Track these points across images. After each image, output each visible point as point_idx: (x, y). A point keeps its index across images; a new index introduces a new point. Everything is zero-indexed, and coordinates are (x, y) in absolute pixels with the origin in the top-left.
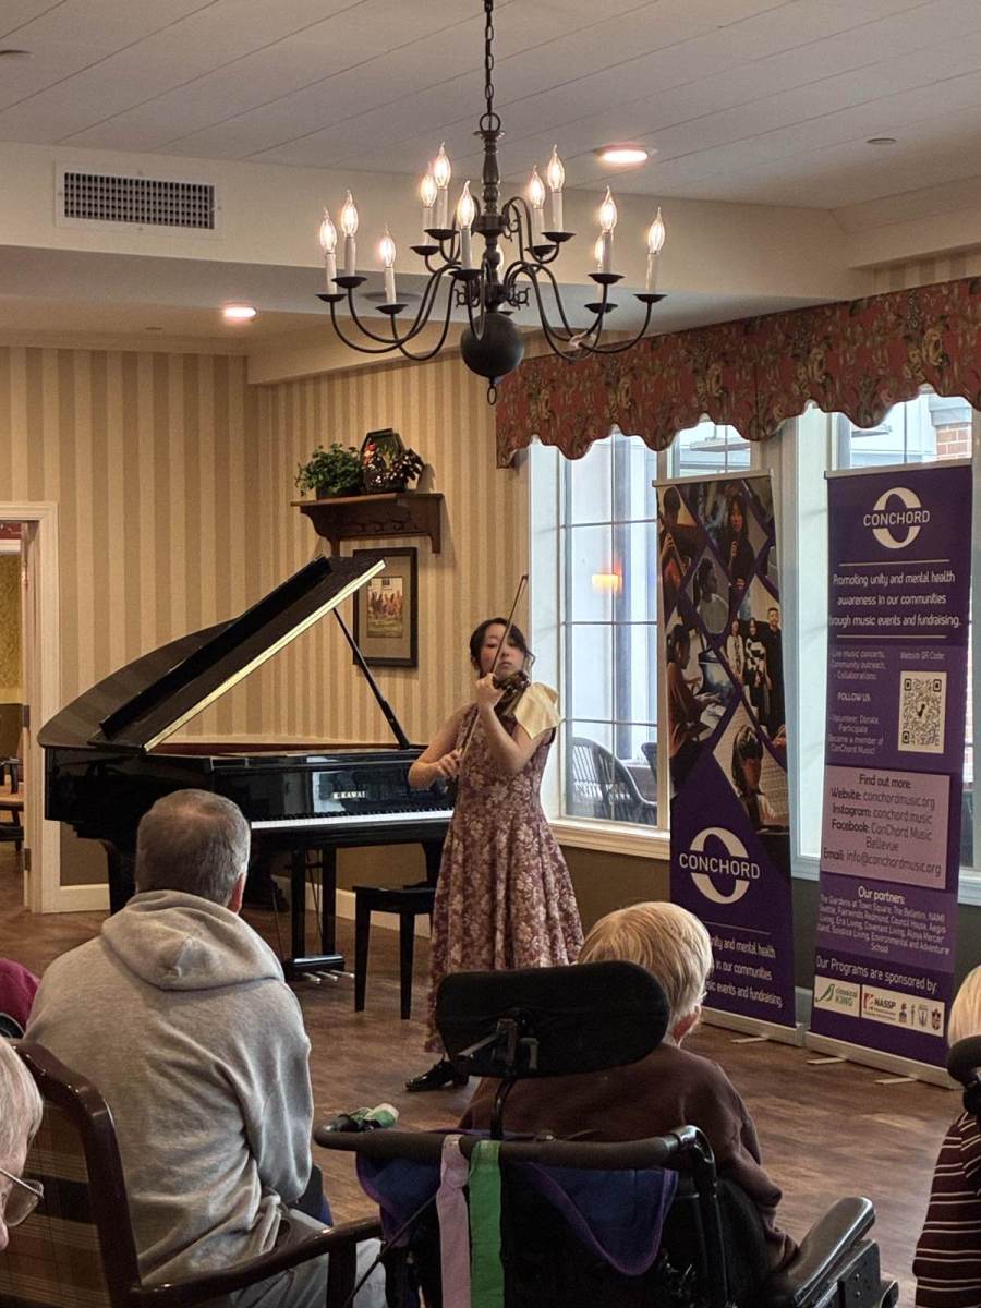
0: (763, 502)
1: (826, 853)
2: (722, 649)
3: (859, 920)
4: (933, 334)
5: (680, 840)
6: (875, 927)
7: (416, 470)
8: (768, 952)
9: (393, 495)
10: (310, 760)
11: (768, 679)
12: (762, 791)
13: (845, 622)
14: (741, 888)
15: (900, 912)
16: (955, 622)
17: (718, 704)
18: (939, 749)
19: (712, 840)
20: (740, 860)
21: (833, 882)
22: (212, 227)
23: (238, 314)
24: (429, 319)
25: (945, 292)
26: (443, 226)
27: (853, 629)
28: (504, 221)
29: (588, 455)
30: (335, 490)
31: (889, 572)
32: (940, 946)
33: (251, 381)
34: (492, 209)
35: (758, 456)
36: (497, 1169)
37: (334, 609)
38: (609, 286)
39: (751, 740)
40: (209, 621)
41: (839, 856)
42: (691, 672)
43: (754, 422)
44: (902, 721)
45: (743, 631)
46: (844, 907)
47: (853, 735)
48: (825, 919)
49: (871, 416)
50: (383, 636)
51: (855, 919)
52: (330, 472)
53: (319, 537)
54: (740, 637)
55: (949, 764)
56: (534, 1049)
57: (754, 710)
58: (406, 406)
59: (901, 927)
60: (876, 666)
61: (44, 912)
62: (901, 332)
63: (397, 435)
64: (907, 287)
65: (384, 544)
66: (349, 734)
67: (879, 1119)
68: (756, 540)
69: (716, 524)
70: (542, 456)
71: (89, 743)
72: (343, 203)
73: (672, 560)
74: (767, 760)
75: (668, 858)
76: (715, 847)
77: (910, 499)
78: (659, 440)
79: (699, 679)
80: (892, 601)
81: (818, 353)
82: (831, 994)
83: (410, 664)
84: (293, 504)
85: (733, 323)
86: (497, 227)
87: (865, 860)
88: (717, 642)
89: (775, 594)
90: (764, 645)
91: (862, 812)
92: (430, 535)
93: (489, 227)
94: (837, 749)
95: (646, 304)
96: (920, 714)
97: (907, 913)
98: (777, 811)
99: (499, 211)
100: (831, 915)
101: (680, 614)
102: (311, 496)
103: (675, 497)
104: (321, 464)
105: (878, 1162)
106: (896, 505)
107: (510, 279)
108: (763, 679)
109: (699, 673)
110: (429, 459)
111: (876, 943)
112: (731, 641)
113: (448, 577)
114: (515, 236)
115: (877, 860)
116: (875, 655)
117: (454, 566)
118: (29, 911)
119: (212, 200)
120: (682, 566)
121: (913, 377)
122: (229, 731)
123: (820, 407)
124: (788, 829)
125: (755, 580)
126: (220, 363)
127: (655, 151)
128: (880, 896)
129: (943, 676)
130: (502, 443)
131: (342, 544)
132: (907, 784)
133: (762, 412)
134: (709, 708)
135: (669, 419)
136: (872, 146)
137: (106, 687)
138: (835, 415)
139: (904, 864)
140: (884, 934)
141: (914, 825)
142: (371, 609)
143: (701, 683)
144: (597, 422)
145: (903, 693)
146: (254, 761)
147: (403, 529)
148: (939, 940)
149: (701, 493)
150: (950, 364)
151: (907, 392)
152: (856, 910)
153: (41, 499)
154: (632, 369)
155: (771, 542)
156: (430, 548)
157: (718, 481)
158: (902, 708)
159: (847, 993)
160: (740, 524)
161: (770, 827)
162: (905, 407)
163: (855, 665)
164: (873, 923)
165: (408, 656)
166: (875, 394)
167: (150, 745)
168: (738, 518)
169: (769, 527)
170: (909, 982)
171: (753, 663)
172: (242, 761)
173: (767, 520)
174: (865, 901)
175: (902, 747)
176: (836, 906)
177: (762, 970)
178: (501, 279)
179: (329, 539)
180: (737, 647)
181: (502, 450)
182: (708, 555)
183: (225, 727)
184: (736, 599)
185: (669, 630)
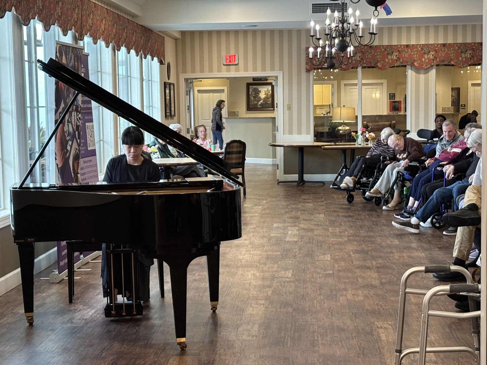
2: (71, 118)
12: (79, 172)
17: (70, 140)
39: (77, 153)
42: (66, 127)
45: (77, 111)
54: (75, 112)
57: (79, 140)
88: (70, 114)
91: (85, 173)
96: (91, 137)
103: (62, 50)
112: (73, 113)
132: (91, 161)
141: (94, 174)
145: (87, 130)
149: (68, 50)
158: (87, 135)
168: (76, 63)
175: (89, 148)
180: (74, 116)
185: (60, 110)
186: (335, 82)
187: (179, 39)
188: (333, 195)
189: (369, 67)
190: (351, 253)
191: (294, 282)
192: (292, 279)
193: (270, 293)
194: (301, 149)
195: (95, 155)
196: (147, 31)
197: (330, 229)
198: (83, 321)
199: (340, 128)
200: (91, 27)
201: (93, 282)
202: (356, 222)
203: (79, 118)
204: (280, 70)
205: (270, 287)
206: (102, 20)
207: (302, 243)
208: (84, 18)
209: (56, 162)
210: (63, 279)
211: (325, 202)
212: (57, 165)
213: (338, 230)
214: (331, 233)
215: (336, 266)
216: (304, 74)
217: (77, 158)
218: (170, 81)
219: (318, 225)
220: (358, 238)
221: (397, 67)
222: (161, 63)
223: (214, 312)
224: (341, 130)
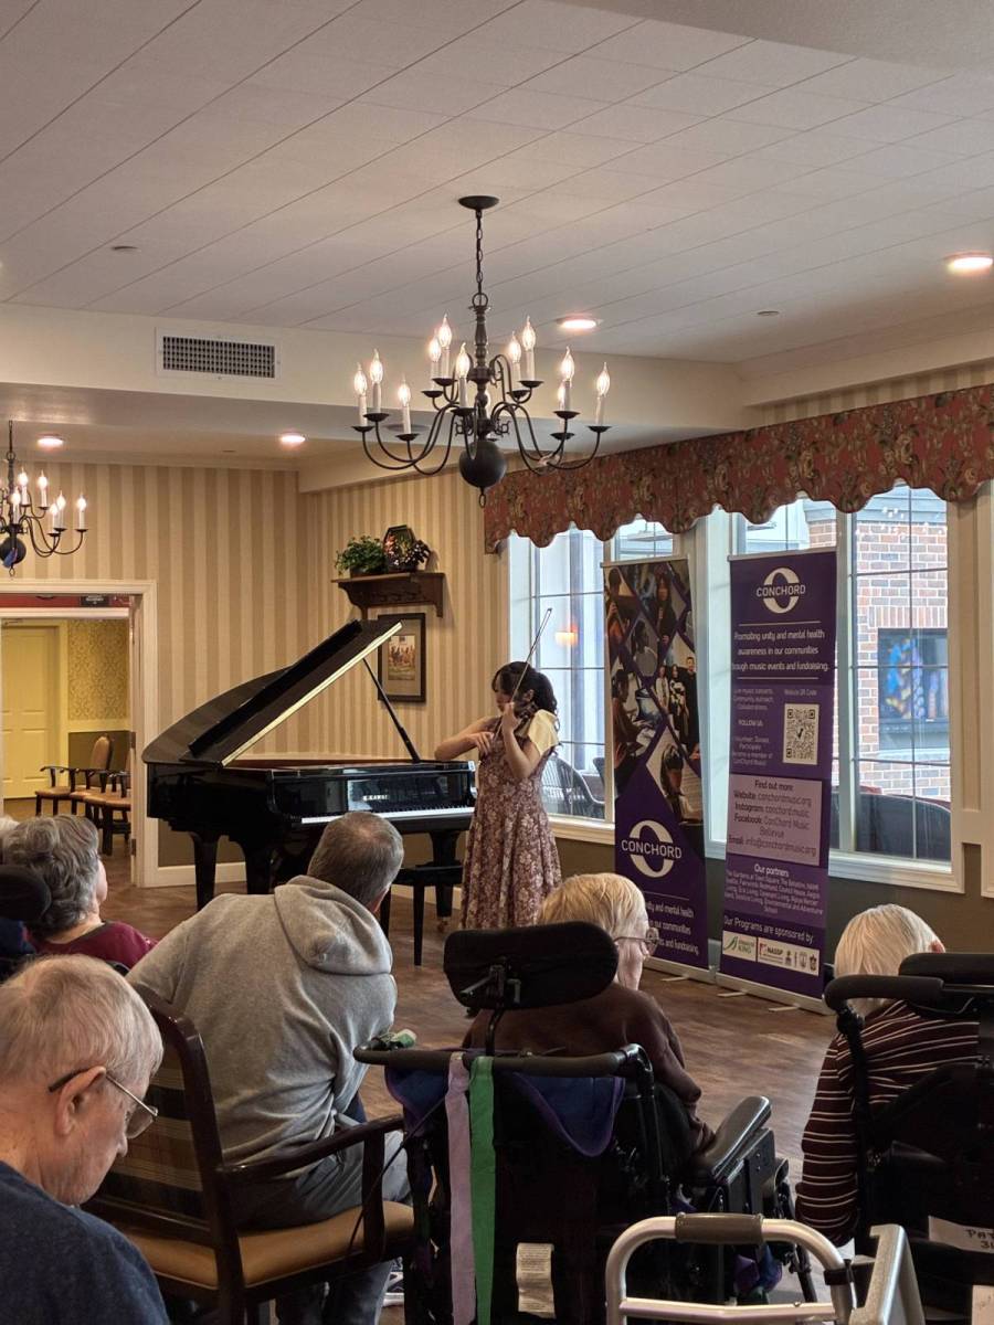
0: (682, 578)
1: (731, 839)
2: (652, 688)
3: (755, 889)
4: (807, 455)
5: (622, 830)
6: (767, 894)
7: (425, 555)
8: (688, 913)
9: (408, 574)
10: (346, 771)
11: (687, 710)
12: (683, 792)
13: (744, 667)
14: (668, 865)
15: (786, 883)
16: (825, 667)
17: (649, 728)
18: (814, 762)
19: (646, 830)
20: (667, 844)
21: (736, 861)
22: (273, 376)
23: (292, 440)
24: (437, 443)
25: (816, 424)
26: (446, 376)
27: (749, 673)
28: (491, 373)
29: (551, 545)
30: (364, 570)
31: (776, 630)
32: (815, 908)
33: (303, 489)
34: (481, 363)
35: (678, 544)
36: (491, 1078)
37: (364, 659)
38: (569, 420)
39: (675, 755)
40: (270, 668)
41: (740, 841)
42: (630, 704)
43: (676, 520)
44: (786, 741)
45: (668, 675)
46: (744, 879)
47: (751, 751)
48: (730, 888)
49: (762, 515)
50: (400, 679)
51: (751, 888)
52: (362, 558)
53: (352, 606)
54: (666, 680)
55: (820, 772)
56: (517, 988)
57: (677, 733)
58: (417, 509)
59: (787, 894)
60: (767, 700)
61: (147, 886)
62: (783, 453)
63: (410, 530)
64: (788, 420)
65: (401, 610)
66: (374, 751)
67: (771, 1037)
68: (677, 607)
69: (648, 595)
70: (518, 545)
71: (181, 760)
72: (371, 358)
73: (615, 623)
74: (686, 771)
75: (613, 843)
76: (647, 835)
77: (791, 577)
78: (604, 534)
79: (635, 710)
80: (778, 652)
81: (722, 469)
82: (735, 945)
83: (420, 700)
84: (333, 581)
85: (659, 446)
86: (485, 377)
87: (759, 844)
88: (649, 682)
89: (691, 646)
90: (684, 684)
91: (758, 809)
92: (436, 604)
93: (480, 377)
94: (739, 761)
95: (596, 434)
96: (799, 736)
97: (791, 884)
98: (693, 807)
99: (487, 365)
100: (734, 885)
101: (621, 661)
102: (346, 575)
103: (616, 575)
104: (353, 551)
105: (770, 1070)
106: (780, 580)
107: (496, 415)
108: (683, 711)
109: (636, 705)
110: (435, 547)
111: (768, 905)
112: (659, 682)
113: (449, 636)
114: (499, 383)
115: (769, 845)
116: (766, 692)
117: (453, 626)
118: (134, 886)
119: (273, 358)
120: (623, 626)
121: (793, 487)
122: (285, 750)
123: (725, 509)
124: (702, 821)
125: (677, 635)
126: (279, 476)
127: (600, 321)
128: (770, 871)
129: (816, 708)
130: (488, 536)
131: (370, 611)
132: (789, 788)
133: (681, 512)
134: (643, 731)
135: (612, 518)
136: (761, 317)
137: (193, 718)
138: (735, 515)
139: (788, 847)
140: (774, 899)
141: (796, 818)
142: (391, 659)
143: (637, 713)
144: (559, 519)
145: (786, 719)
146: (304, 772)
147: (414, 599)
148: (815, 903)
149: (637, 571)
150: (819, 477)
151: (787, 498)
152: (754, 881)
153: (145, 578)
154: (585, 480)
155: (688, 608)
156: (435, 614)
157: (650, 564)
158: (786, 731)
159: (747, 944)
160: (665, 595)
161: (689, 820)
162: (787, 509)
163: (751, 699)
164: (767, 891)
165: (419, 694)
166: (764, 499)
167: (226, 761)
168: (664, 591)
169: (687, 598)
170: (793, 935)
171: (676, 698)
172: (295, 773)
173: (686, 592)
174: (760, 874)
175: (786, 760)
176: (738, 879)
177: (683, 926)
178: (488, 415)
179: (360, 607)
180: (663, 686)
181: (489, 541)
182: (641, 618)
183: (281, 747)
184: (663, 650)
185: (613, 674)
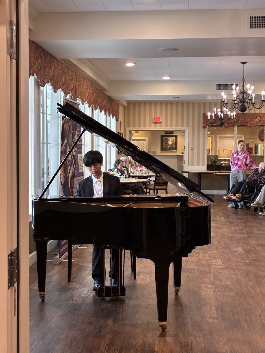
12: (74, 187)
39: (73, 174)
44: (79, 166)
57: (74, 166)
93: (243, 93)
96: (81, 163)
120: (67, 125)
134: (69, 167)
143: (68, 160)
171: (75, 153)
175: (79, 171)
182: (71, 123)
184: (73, 136)
185: (64, 144)
186: (214, 136)
187: (126, 107)
188: (223, 204)
189: (241, 126)
190: (255, 246)
191: (226, 270)
192: (223, 267)
193: (212, 279)
194: (200, 175)
195: (83, 176)
196: (110, 99)
197: (232, 227)
198: (81, 298)
199: (222, 162)
200: (81, 93)
201: (83, 265)
202: (246, 223)
203: (76, 150)
204: (187, 127)
205: (210, 272)
206: (87, 90)
207: (218, 237)
208: (77, 87)
209: (60, 180)
210: (62, 261)
211: (220, 208)
212: (61, 181)
213: (237, 228)
214: (234, 230)
215: (249, 256)
216: (202, 129)
217: (73, 177)
218: (121, 132)
219: (223, 224)
220: (254, 235)
221: (259, 126)
222: (117, 120)
223: (177, 294)
224: (223, 164)
